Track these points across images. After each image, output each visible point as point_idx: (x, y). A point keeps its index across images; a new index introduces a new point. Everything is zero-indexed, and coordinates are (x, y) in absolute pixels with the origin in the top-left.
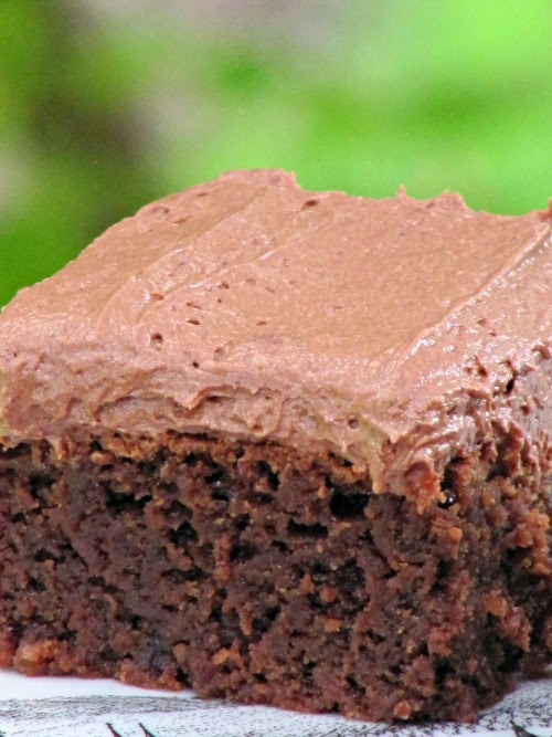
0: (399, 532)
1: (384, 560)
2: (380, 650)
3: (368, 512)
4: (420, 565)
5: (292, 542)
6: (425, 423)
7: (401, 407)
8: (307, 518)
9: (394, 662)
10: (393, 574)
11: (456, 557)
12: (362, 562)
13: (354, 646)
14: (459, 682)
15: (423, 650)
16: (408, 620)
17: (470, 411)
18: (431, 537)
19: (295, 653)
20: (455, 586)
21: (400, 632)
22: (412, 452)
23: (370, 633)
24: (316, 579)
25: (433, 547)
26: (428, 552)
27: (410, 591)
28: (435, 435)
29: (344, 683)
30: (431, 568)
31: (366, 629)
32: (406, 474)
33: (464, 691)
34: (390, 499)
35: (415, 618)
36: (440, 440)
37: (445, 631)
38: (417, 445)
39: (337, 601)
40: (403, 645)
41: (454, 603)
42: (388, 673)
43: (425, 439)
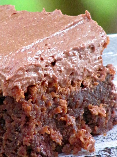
0: (14, 108)
1: (10, 117)
2: (11, 144)
3: (4, 102)
4: (20, 118)
6: (17, 74)
7: (10, 69)
9: (15, 148)
10: (13, 121)
12: (4, 118)
13: (4, 144)
14: (35, 154)
15: (21, 144)
16: (18, 135)
18: (22, 109)
20: (31, 124)
21: (16, 139)
22: (13, 83)
23: (8, 140)
25: (23, 112)
26: (22, 114)
27: (17, 126)
28: (21, 78)
29: (2, 155)
30: (23, 119)
31: (6, 138)
32: (12, 89)
34: (10, 98)
35: (20, 134)
36: (23, 79)
37: (28, 138)
38: (15, 81)
40: (17, 143)
41: (31, 129)
42: (14, 152)
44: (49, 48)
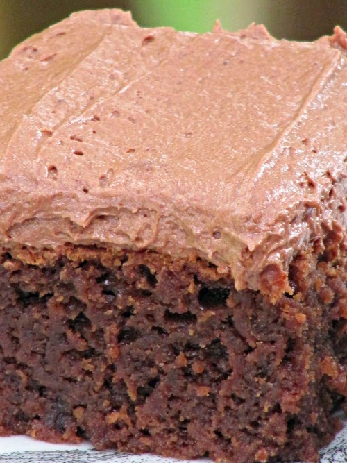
0: (255, 318)
1: (243, 339)
2: (241, 409)
3: (229, 303)
4: (273, 342)
5: (167, 327)
6: (274, 233)
7: (255, 221)
8: (180, 308)
9: (254, 419)
10: (250, 350)
11: (300, 335)
12: (224, 342)
13: (221, 407)
14: (305, 431)
15: (277, 409)
16: (264, 386)
17: (306, 218)
18: (280, 321)
19: (173, 413)
20: (301, 358)
21: (258, 395)
22: (265, 257)
23: (233, 396)
24: (188, 355)
25: (283, 329)
26: (279, 332)
27: (265, 364)
28: (282, 242)
29: (214, 435)
30: (281, 345)
31: (229, 394)
32: (261, 274)
33: (309, 438)
34: (247, 292)
35: (270, 384)
36: (286, 246)
37: (295, 394)
38: (268, 252)
39: (205, 372)
40: (261, 406)
41: (300, 371)
42: (249, 427)
43: (275, 245)
44: (315, 152)
